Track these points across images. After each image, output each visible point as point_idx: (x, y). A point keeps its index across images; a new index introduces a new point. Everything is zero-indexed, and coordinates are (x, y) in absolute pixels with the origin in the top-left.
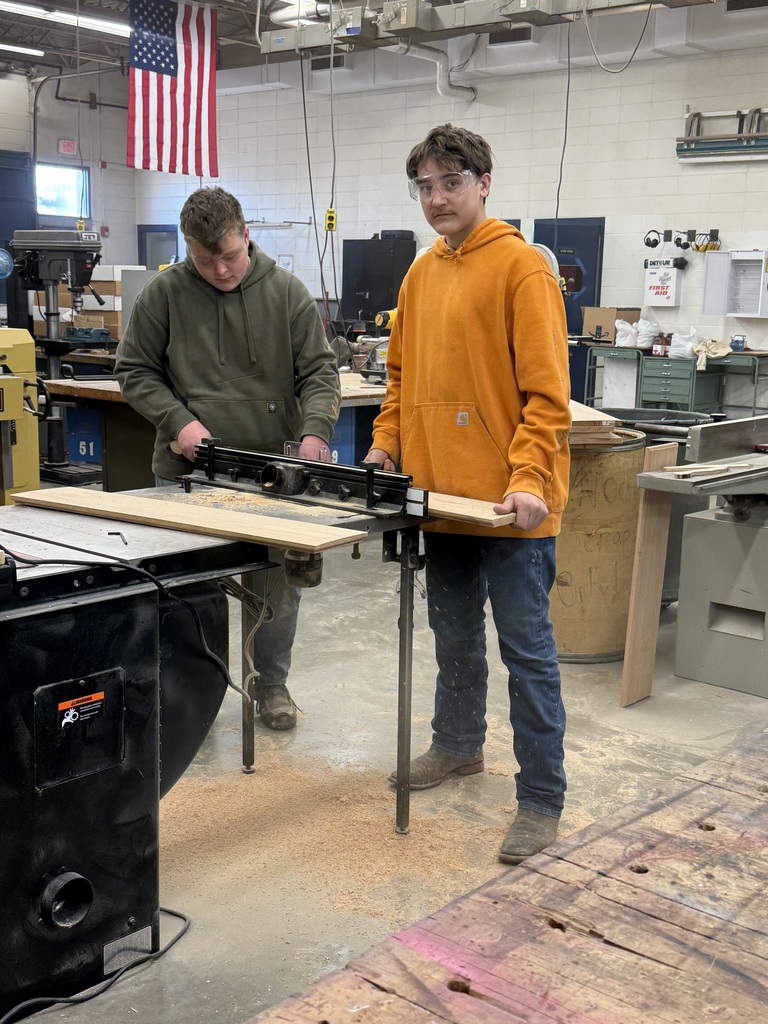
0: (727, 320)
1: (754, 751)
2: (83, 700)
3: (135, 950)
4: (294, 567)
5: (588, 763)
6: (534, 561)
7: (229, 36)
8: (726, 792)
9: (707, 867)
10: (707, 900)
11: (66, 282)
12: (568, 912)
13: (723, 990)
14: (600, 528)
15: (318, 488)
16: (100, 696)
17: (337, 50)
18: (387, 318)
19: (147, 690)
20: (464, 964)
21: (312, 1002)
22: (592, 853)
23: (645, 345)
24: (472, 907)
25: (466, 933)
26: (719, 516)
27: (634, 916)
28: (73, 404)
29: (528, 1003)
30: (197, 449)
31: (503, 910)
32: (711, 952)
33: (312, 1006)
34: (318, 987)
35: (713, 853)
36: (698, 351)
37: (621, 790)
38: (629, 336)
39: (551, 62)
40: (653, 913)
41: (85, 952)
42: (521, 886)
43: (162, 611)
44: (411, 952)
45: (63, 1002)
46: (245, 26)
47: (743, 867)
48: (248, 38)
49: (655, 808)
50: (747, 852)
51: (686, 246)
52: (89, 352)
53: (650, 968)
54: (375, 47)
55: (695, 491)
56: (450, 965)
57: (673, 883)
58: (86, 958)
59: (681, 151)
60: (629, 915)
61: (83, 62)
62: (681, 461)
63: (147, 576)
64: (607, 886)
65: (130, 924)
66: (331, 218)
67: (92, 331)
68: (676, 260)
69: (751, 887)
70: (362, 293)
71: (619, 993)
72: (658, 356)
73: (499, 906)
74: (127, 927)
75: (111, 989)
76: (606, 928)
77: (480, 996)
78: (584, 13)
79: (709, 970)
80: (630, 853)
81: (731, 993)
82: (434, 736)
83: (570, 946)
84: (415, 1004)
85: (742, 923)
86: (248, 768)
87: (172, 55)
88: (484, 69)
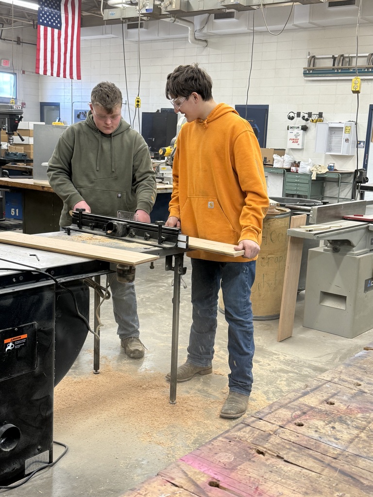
0: (326, 156)
1: (351, 365)
2: (17, 338)
3: (41, 462)
4: (121, 272)
5: (262, 369)
6: (244, 272)
7: (87, 11)
8: (339, 386)
9: (332, 423)
10: (333, 440)
11: (5, 129)
12: (266, 446)
13: (343, 484)
14: (269, 255)
15: (134, 234)
16: (25, 336)
17: (142, 20)
18: (164, 151)
19: (49, 333)
20: (216, 473)
21: (141, 493)
22: (276, 416)
23: (287, 167)
24: (219, 444)
25: (216, 457)
26: (325, 250)
27: (298, 448)
28: (8, 190)
29: (248, 492)
30: (73, 214)
31: (234, 445)
32: (337, 466)
33: (141, 494)
34: (144, 485)
35: (334, 416)
36: (312, 170)
37: (278, 382)
38: (280, 162)
39: (243, 29)
40: (307, 446)
41: (16, 463)
42: (242, 433)
43: (57, 294)
44: (190, 466)
45: (4, 488)
46: (95, 7)
47: (349, 423)
48: (96, 12)
49: (305, 394)
50: (351, 416)
51: (307, 120)
52: (16, 164)
53: (307, 474)
54: (159, 19)
55: (315, 238)
56: (209, 473)
57: (316, 431)
58: (16, 466)
59: (305, 74)
60: (296, 448)
61: (15, 22)
62: (308, 223)
63: (50, 277)
64: (284, 433)
65: (38, 450)
66: (138, 101)
67: (18, 154)
68: (302, 126)
69: (354, 433)
70: (151, 138)
71: (293, 487)
72: (294, 172)
73: (232, 443)
74: (37, 451)
75: (29, 481)
76: (285, 454)
77: (225, 489)
78: (262, 6)
79: (336, 475)
80: (294, 416)
81: (347, 486)
82: (188, 356)
83: (268, 463)
84: (193, 493)
85: (351, 451)
86: (96, 371)
87: (59, 19)
88: (212, 31)
